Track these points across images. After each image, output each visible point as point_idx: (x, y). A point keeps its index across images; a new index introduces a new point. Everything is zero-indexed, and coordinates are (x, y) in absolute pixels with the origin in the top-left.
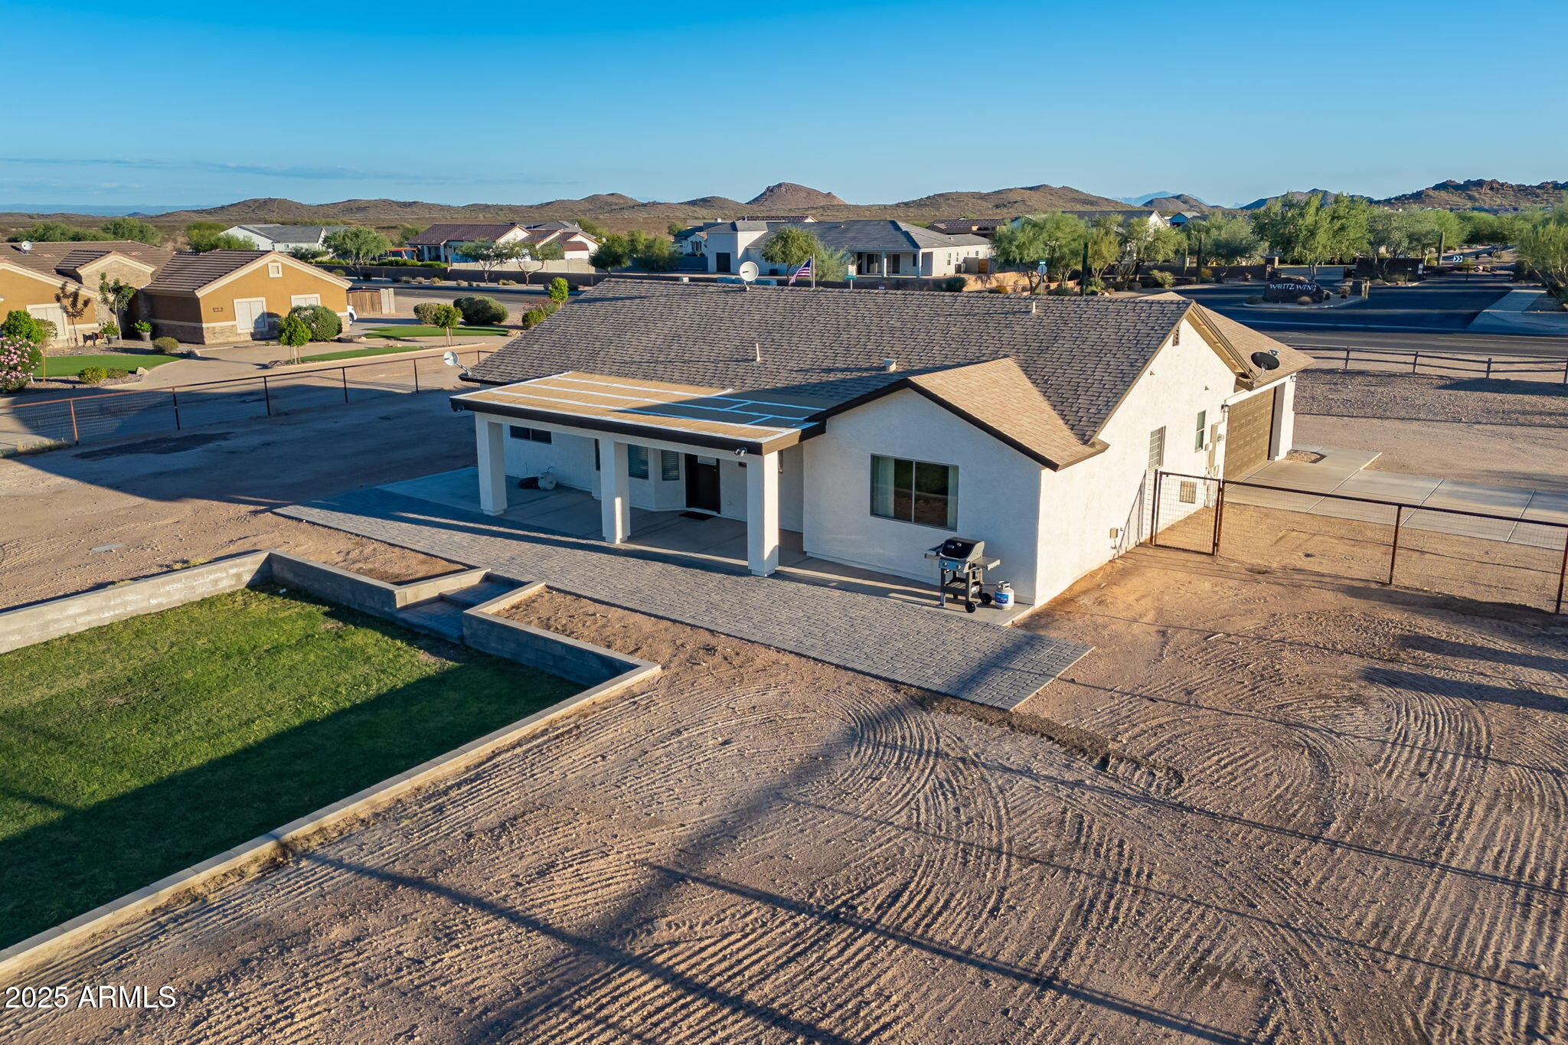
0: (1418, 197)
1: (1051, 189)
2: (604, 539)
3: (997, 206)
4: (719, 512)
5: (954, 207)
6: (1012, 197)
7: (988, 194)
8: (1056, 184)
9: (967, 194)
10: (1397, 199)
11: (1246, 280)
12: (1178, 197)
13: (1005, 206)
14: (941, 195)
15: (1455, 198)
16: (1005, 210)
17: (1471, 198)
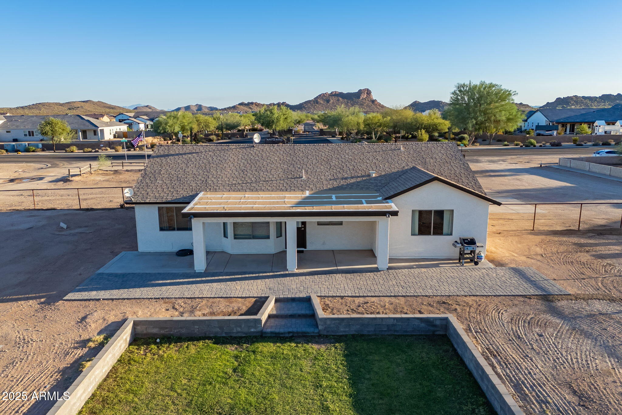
0: (234, 107)
1: (93, 102)
2: (287, 270)
3: (70, 109)
4: (306, 248)
5: (48, 109)
6: (76, 105)
7: (63, 104)
8: (95, 100)
9: (53, 103)
10: (228, 108)
11: (237, 138)
12: (147, 106)
13: (74, 109)
14: (40, 104)
15: (246, 108)
16: (74, 111)
17: (250, 108)
